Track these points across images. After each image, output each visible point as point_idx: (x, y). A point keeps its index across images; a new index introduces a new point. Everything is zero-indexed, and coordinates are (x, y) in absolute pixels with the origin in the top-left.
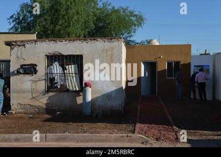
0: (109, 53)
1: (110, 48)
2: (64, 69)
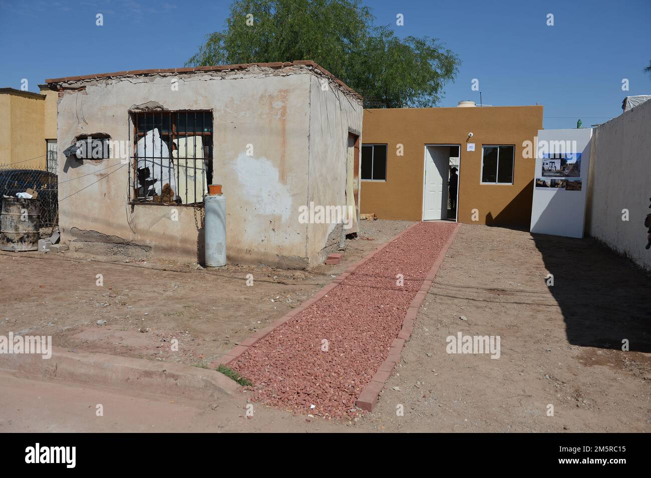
0: (278, 104)
1: (280, 91)
2: (172, 147)
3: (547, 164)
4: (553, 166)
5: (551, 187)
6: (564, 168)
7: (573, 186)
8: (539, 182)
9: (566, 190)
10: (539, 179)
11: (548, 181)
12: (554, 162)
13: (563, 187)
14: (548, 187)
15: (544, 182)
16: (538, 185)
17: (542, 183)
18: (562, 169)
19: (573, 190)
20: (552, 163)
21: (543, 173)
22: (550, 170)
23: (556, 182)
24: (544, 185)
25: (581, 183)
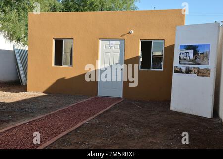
3: (183, 54)
4: (188, 56)
5: (186, 73)
6: (196, 57)
7: (203, 73)
8: (177, 69)
9: (198, 75)
10: (177, 67)
11: (184, 68)
12: (188, 52)
13: (195, 73)
14: (183, 73)
15: (181, 69)
16: (176, 71)
17: (179, 70)
18: (194, 58)
19: (203, 76)
20: (187, 53)
21: (180, 62)
22: (185, 59)
23: (190, 69)
24: (180, 71)
25: (209, 70)
